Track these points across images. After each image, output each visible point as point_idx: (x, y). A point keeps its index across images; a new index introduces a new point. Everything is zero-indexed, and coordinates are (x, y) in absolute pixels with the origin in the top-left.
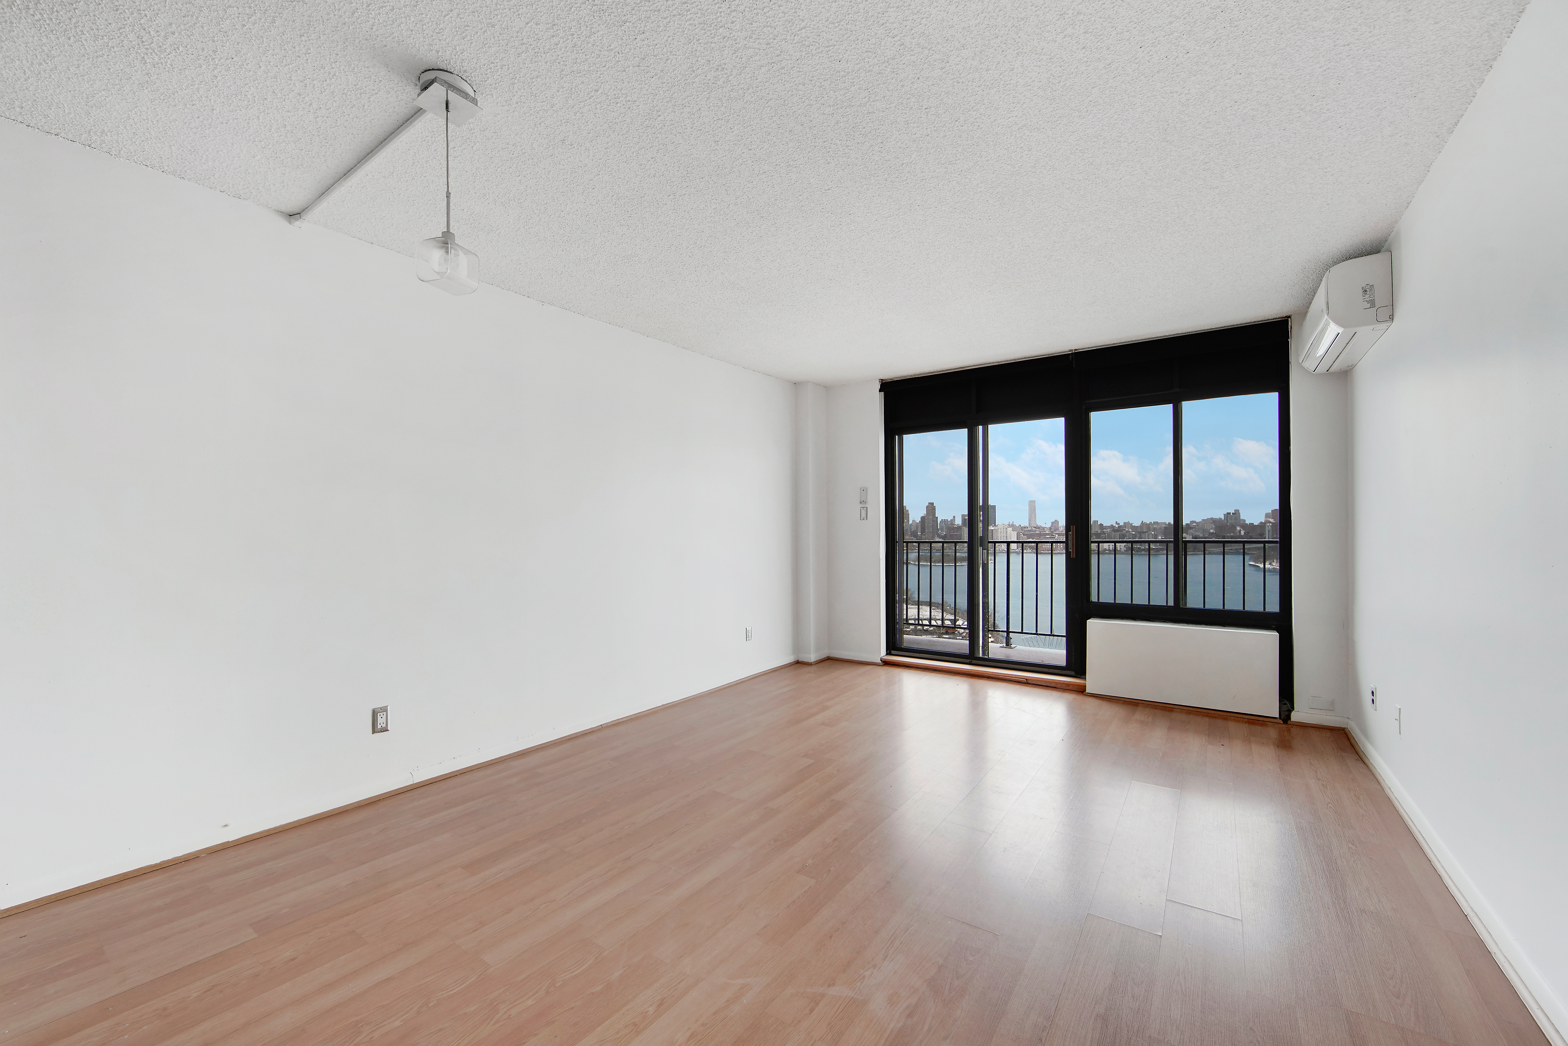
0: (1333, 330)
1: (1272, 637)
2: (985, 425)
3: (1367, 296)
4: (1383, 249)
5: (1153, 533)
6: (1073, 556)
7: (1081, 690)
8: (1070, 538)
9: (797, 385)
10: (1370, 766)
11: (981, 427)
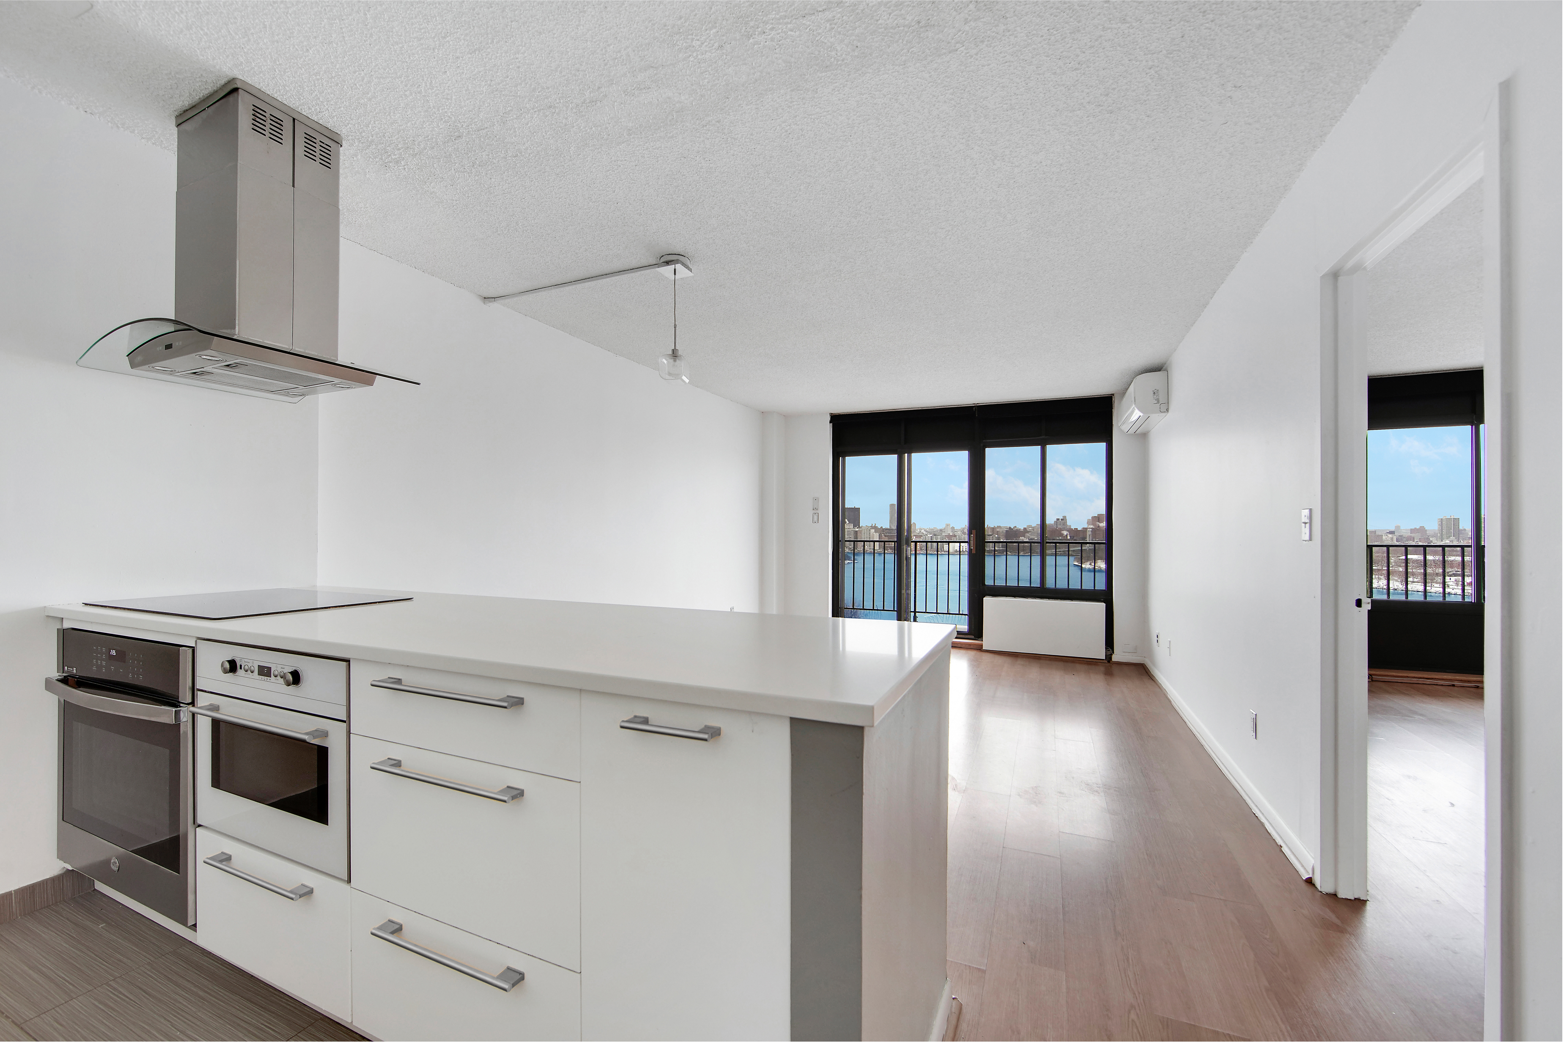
0: (1137, 414)
1: (1100, 607)
2: (910, 453)
3: (1155, 396)
4: (1163, 369)
5: (997, 536)
6: (974, 552)
7: (980, 648)
8: (972, 539)
9: (764, 415)
10: (1156, 680)
11: (906, 455)
